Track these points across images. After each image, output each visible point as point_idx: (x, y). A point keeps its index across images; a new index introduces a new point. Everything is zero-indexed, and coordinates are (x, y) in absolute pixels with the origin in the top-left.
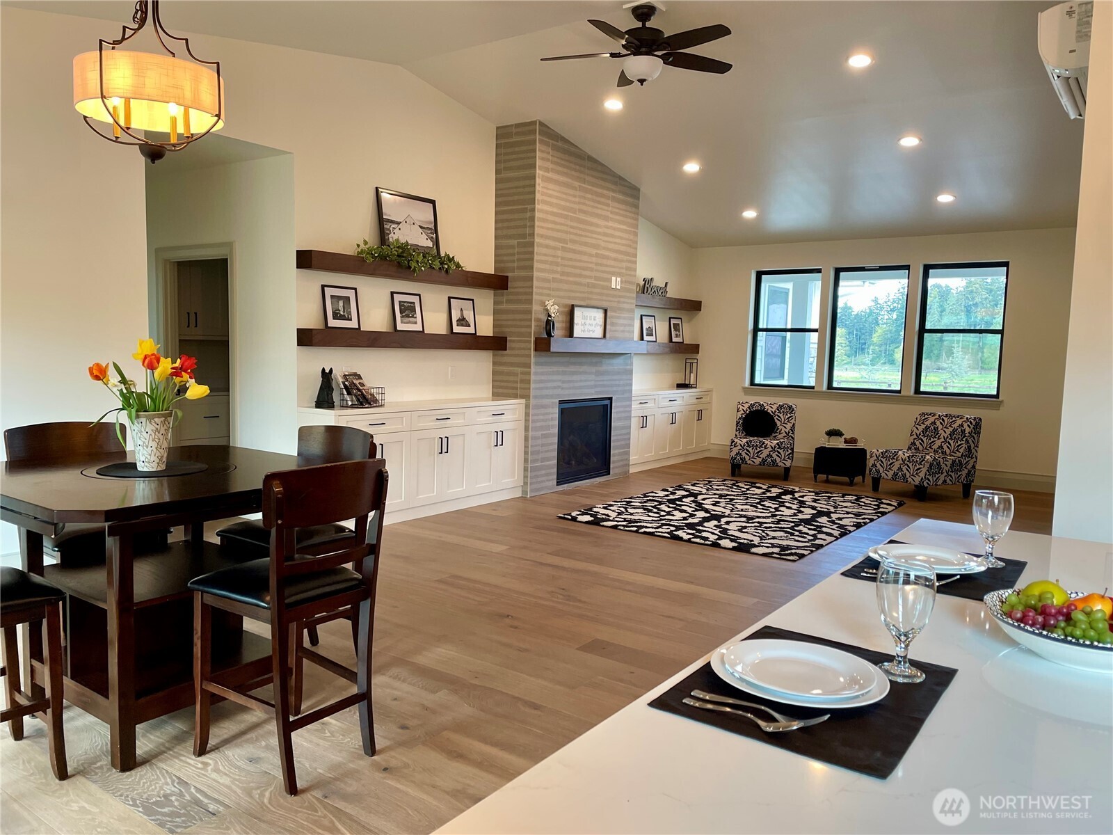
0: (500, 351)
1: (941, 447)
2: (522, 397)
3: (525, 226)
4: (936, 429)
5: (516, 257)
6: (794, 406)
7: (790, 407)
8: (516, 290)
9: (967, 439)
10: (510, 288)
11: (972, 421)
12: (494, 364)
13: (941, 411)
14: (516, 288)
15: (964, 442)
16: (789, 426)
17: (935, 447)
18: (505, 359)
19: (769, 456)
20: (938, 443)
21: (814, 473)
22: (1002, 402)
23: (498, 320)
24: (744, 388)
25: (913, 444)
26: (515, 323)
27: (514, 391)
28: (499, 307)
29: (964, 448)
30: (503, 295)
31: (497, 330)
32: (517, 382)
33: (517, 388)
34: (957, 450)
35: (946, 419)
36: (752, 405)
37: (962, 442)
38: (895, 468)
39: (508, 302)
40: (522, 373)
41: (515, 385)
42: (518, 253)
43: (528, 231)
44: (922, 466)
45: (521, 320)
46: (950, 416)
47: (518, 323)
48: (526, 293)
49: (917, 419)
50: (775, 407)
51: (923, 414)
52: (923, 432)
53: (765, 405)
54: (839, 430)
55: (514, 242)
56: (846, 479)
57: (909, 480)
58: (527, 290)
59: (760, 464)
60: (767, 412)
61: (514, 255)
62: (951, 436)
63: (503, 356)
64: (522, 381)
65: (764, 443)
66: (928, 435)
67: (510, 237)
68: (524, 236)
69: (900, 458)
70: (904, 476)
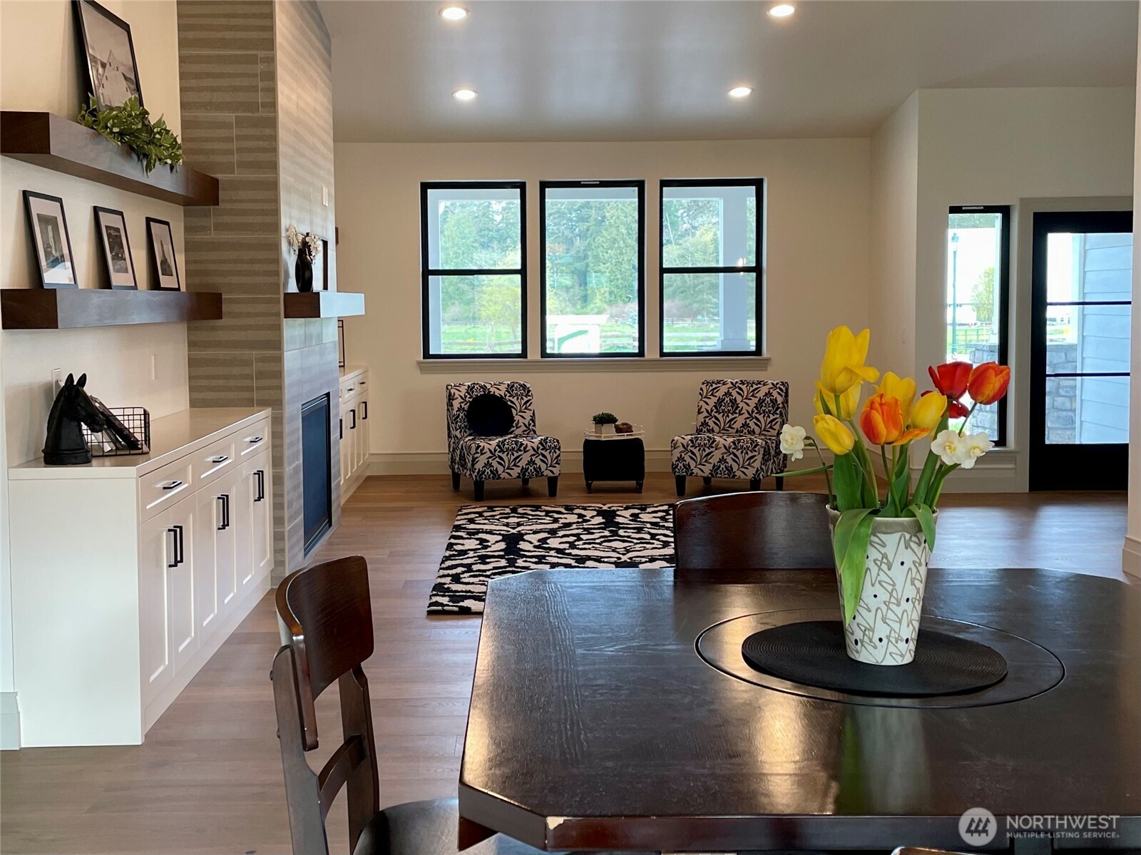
0: (211, 321)
1: (745, 425)
2: (263, 404)
3: (254, 89)
4: (734, 402)
5: (235, 145)
6: (528, 385)
7: (524, 387)
8: (236, 206)
9: (781, 411)
10: (223, 201)
11: (782, 387)
12: (192, 345)
13: (731, 377)
14: (236, 201)
15: (778, 416)
16: (528, 415)
17: (738, 425)
18: (222, 336)
19: (531, 462)
20: (740, 420)
21: (587, 479)
22: (768, 360)
23: (196, 262)
24: (419, 363)
25: (705, 424)
26: (239, 267)
27: (246, 395)
28: (198, 237)
29: (779, 423)
30: (207, 215)
31: (197, 280)
32: (250, 377)
33: (250, 389)
34: (771, 427)
35: (744, 387)
36: (470, 389)
37: (776, 416)
38: (715, 460)
39: (218, 227)
40: (263, 360)
41: (247, 383)
42: (239, 138)
43: (260, 98)
44: (756, 453)
45: (252, 261)
46: (750, 384)
47: (246, 267)
48: (263, 213)
49: (701, 389)
50: (503, 388)
51: (707, 383)
52: (715, 406)
53: (489, 386)
54: (611, 415)
55: (231, 116)
56: (633, 483)
57: (738, 473)
58: (266, 206)
59: (518, 477)
60: (494, 395)
61: (230, 140)
62: (757, 409)
63: (214, 328)
64: (261, 375)
65: (522, 444)
66: (764, 411)
67: (220, 107)
68: (252, 107)
69: (721, 445)
70: (730, 469)
